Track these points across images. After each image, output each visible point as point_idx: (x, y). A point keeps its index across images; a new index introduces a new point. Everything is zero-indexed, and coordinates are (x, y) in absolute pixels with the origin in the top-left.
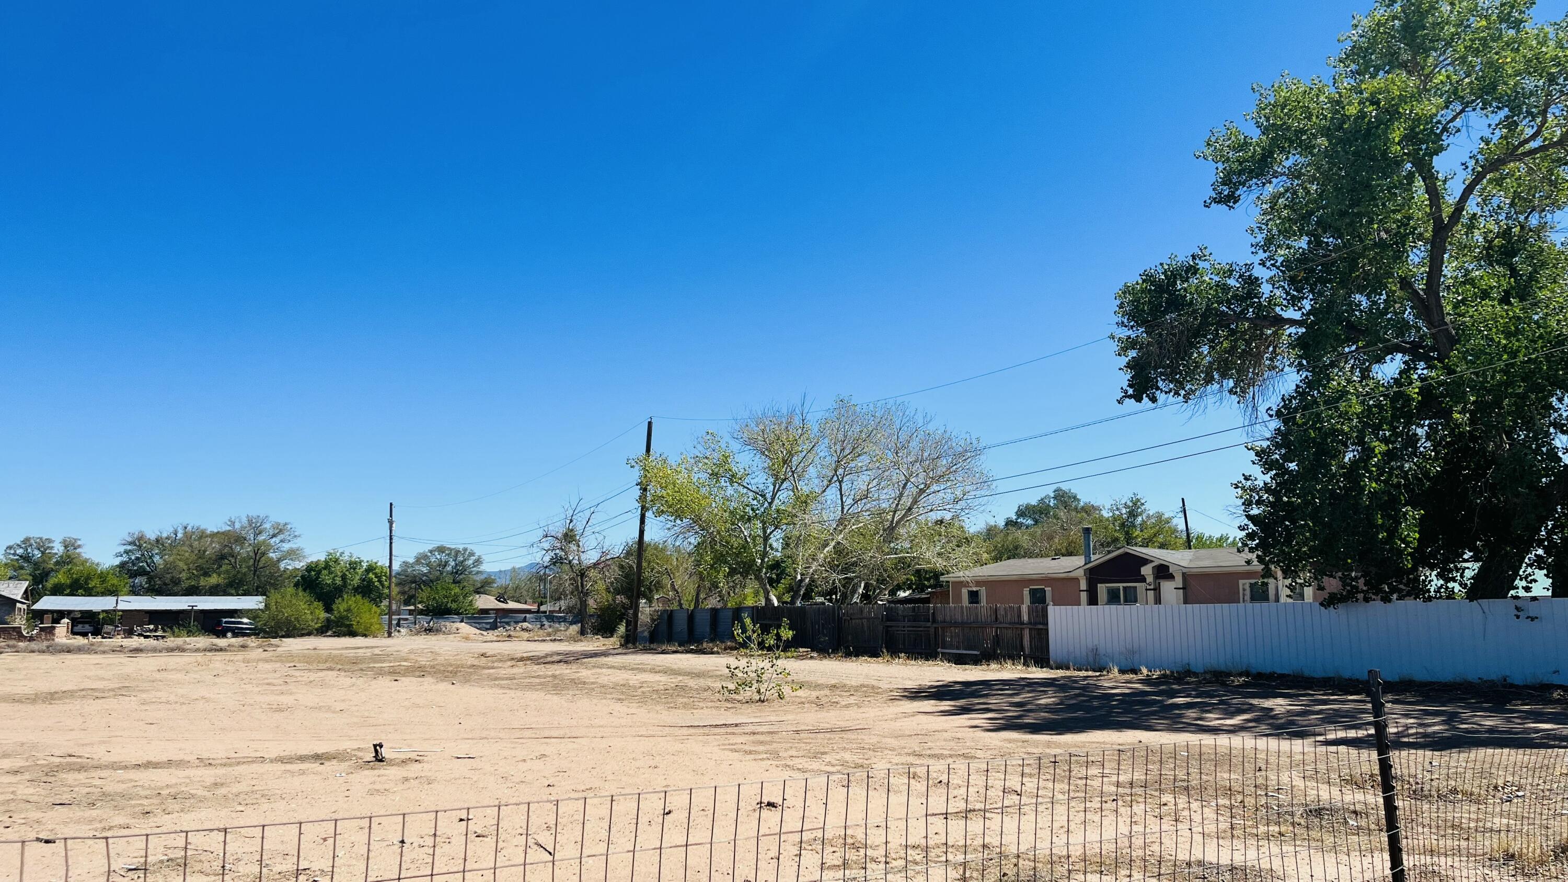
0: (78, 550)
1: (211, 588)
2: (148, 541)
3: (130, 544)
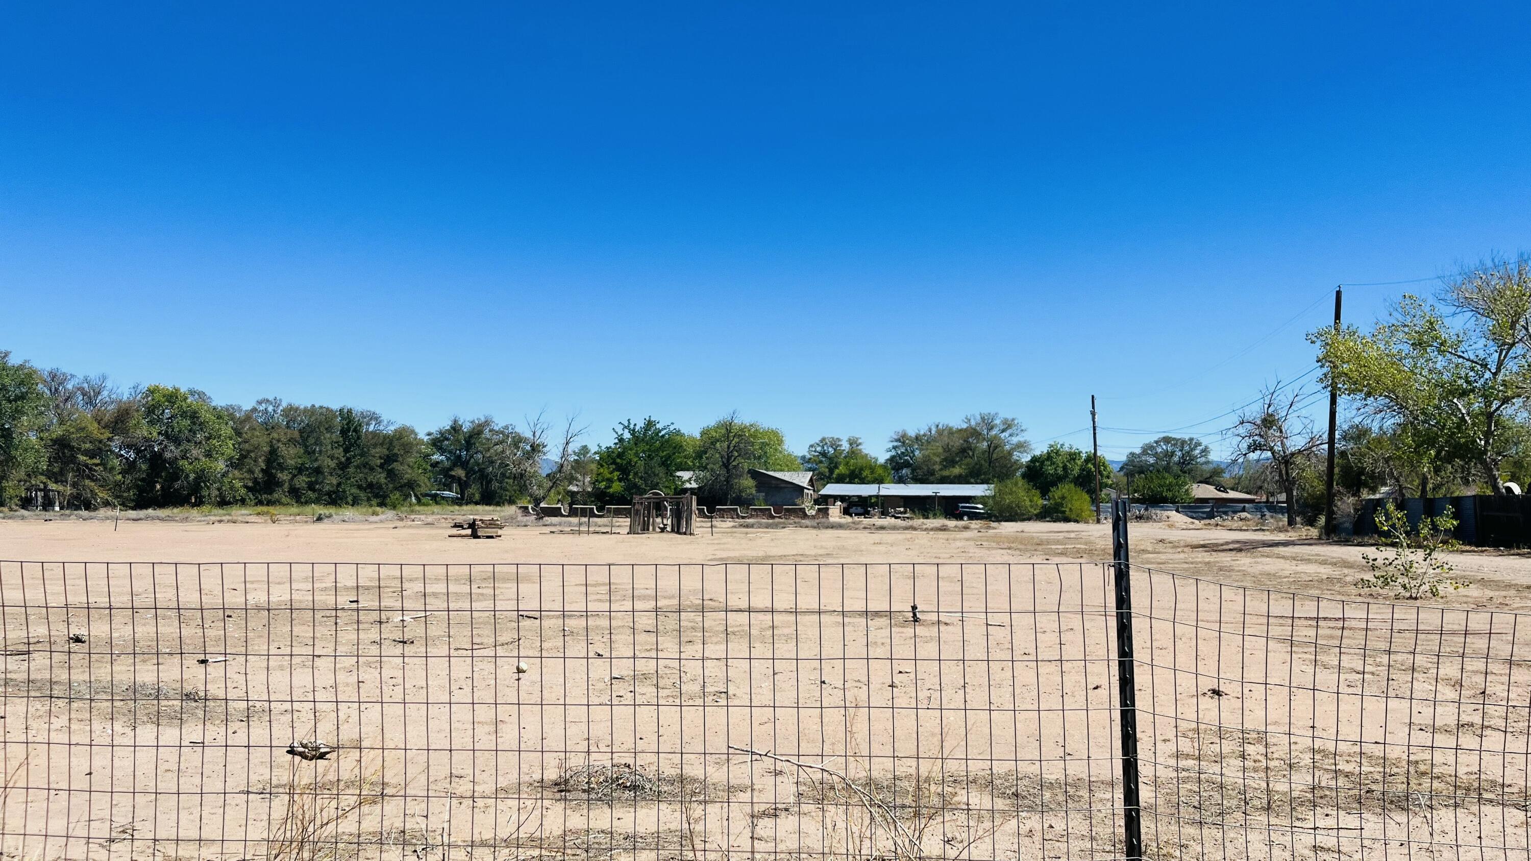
0: (860, 447)
2: (910, 439)
3: (897, 440)
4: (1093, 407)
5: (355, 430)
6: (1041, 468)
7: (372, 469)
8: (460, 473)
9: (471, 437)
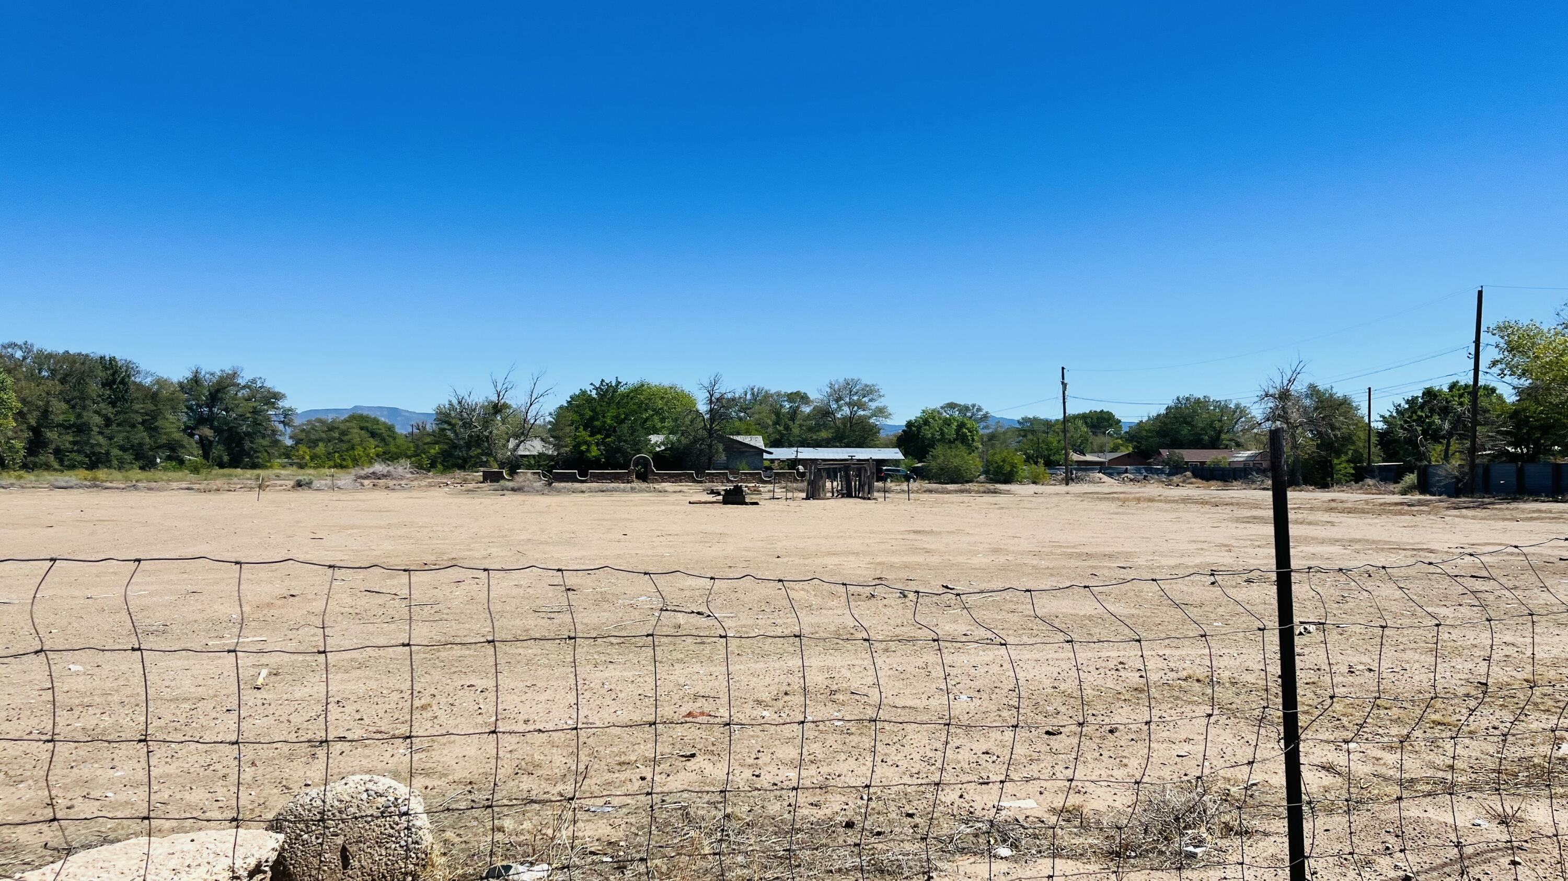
4: (1063, 378)
5: (123, 382)
6: (919, 432)
7: (133, 426)
8: (207, 432)
9: (218, 391)
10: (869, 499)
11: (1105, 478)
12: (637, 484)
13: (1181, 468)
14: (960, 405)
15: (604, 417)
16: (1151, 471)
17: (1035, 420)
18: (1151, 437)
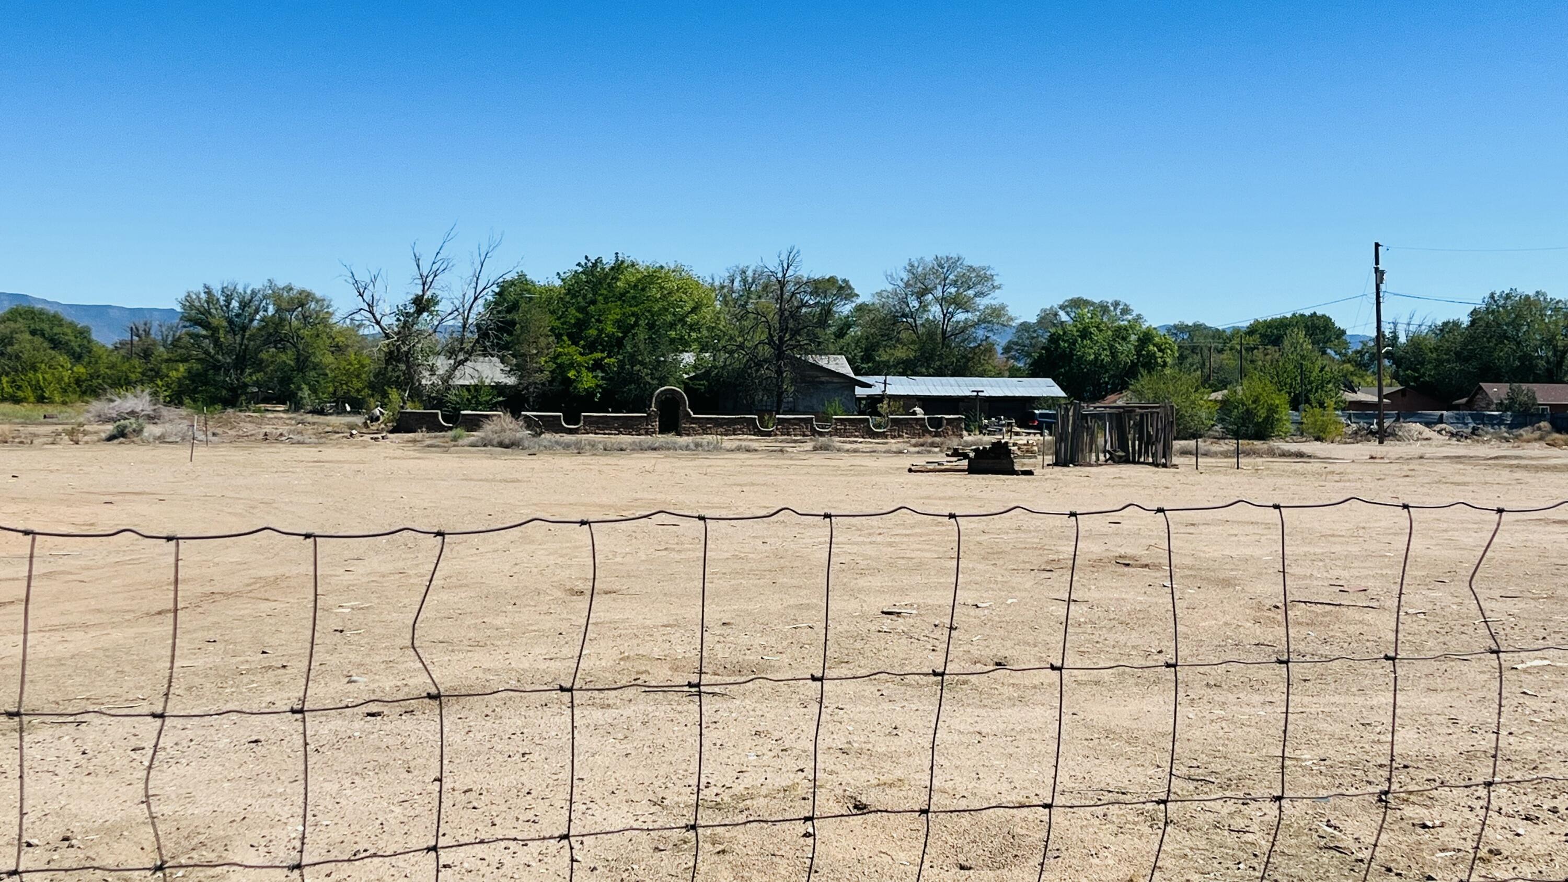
1: (900, 362)
4: (1377, 263)
10: (1165, 466)
11: (1427, 432)
12: (661, 439)
13: (1532, 415)
14: (1093, 304)
15: (599, 321)
16: (1481, 419)
17: (1198, 328)
18: (1448, 361)
